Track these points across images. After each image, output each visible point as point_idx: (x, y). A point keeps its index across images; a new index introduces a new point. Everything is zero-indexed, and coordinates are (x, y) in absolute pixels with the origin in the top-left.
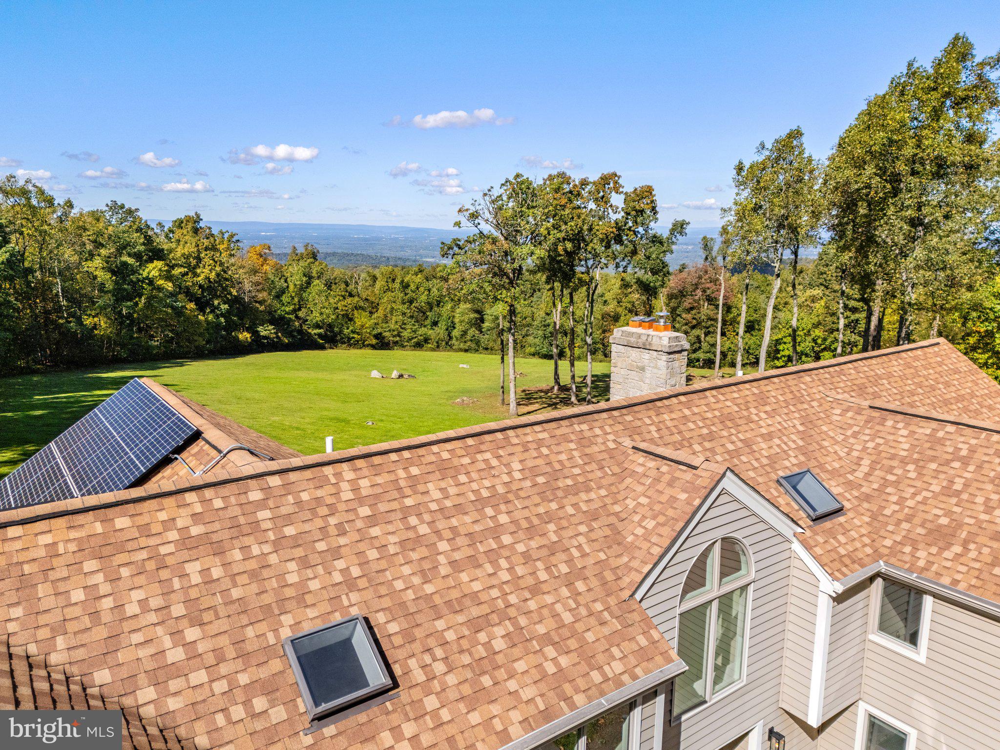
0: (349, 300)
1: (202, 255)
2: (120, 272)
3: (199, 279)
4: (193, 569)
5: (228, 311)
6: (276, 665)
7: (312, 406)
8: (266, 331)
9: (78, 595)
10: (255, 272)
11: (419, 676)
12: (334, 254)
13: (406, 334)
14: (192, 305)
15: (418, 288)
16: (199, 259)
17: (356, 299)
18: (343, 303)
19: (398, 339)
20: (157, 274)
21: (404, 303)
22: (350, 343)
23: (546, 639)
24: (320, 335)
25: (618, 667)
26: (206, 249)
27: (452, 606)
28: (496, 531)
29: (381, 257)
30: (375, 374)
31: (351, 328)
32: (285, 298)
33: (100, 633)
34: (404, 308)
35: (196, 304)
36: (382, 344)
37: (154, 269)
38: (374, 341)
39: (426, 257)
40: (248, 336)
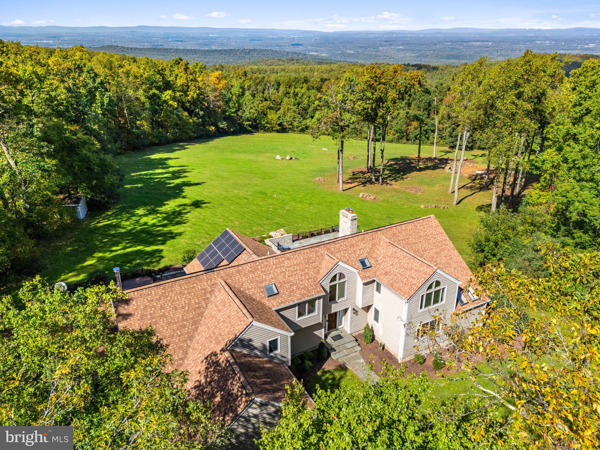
0: (265, 103)
1: (189, 84)
2: (153, 98)
3: (189, 98)
4: (250, 275)
5: (203, 115)
6: (262, 289)
7: (250, 182)
8: (223, 125)
9: (237, 279)
10: (215, 90)
11: (282, 292)
12: (254, 50)
13: (295, 124)
14: (186, 114)
15: (303, 96)
16: (188, 87)
17: (269, 102)
18: (261, 105)
19: (291, 126)
20: (169, 98)
21: (295, 105)
22: (266, 130)
23: (302, 288)
24: (249, 125)
25: (313, 293)
26: (192, 80)
27: (288, 283)
28: (296, 270)
29: (284, 52)
30: (278, 157)
31: (266, 121)
32: (231, 104)
33: (240, 284)
34: (294, 108)
35: (188, 113)
36: (283, 130)
37: (167, 95)
38: (278, 128)
39: (312, 51)
40: (213, 128)
